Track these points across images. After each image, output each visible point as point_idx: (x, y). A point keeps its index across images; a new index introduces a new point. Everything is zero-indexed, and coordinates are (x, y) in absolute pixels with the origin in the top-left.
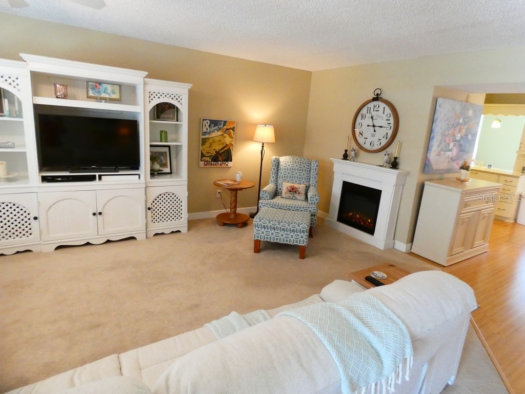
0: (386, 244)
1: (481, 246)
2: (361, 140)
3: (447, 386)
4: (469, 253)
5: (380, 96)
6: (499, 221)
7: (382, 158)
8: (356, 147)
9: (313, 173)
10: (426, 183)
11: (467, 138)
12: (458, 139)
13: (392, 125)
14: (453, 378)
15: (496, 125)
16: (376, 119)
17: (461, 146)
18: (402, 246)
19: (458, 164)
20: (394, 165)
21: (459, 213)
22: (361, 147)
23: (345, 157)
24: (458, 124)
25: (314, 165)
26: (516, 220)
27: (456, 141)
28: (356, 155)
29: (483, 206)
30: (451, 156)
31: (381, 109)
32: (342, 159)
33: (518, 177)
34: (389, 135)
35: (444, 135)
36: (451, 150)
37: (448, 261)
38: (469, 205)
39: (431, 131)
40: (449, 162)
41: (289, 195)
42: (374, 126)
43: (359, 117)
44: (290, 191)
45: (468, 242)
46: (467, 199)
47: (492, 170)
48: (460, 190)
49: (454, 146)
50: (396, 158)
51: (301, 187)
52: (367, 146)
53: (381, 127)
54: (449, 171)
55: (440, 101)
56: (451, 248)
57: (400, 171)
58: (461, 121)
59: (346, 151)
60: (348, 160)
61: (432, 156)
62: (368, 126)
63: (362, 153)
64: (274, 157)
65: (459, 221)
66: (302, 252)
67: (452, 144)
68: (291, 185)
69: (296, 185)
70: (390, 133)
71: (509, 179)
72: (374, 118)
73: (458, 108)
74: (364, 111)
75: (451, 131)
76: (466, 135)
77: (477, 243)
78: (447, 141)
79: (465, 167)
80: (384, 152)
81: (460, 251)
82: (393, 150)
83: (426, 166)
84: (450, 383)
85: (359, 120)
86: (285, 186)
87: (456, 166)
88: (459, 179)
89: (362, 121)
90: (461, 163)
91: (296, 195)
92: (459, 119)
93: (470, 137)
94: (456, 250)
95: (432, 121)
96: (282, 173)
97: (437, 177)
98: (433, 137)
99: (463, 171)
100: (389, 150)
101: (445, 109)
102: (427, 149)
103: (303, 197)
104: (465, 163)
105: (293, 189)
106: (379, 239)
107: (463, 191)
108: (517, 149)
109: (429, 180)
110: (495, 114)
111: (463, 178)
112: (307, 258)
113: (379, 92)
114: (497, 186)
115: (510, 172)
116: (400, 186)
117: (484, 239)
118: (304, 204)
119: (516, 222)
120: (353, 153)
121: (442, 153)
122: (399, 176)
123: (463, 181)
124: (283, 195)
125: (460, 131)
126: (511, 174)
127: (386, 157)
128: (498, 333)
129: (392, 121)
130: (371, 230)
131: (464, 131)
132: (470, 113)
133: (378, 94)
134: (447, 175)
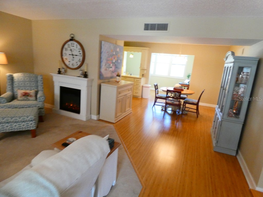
0: (86, 118)
1: (129, 110)
2: (67, 62)
3: (112, 187)
4: (124, 115)
5: (73, 38)
6: (135, 98)
7: (79, 72)
8: (64, 67)
9: (40, 83)
10: (102, 84)
11: (118, 62)
12: (114, 62)
13: (82, 54)
14: (115, 182)
15: (131, 56)
16: (73, 51)
17: (116, 65)
18: (94, 117)
19: (115, 74)
20: (85, 75)
21: (117, 97)
22: (68, 67)
23: (59, 72)
24: (113, 55)
25: (39, 78)
26: (142, 96)
27: (113, 63)
28: (66, 71)
29: (127, 92)
30: (112, 70)
31: (75, 45)
32: (58, 74)
33: (141, 79)
34: (81, 60)
35: (107, 60)
36: (111, 68)
37: (115, 120)
38: (121, 93)
39: (100, 58)
40: (111, 73)
41: (23, 98)
42: (73, 55)
43: (64, 50)
44: (24, 96)
45: (123, 110)
46: (120, 90)
47: (132, 76)
48: (116, 86)
49: (113, 65)
50: (86, 72)
51: (32, 92)
52: (71, 66)
53: (76, 55)
54: (112, 77)
55: (103, 42)
56: (116, 114)
57: (89, 79)
58: (114, 53)
59: (59, 69)
60: (61, 74)
61: (103, 70)
62: (70, 55)
63: (69, 70)
64: (8, 74)
65: (118, 101)
66: (33, 133)
67: (111, 64)
68: (24, 91)
69: (28, 91)
70: (81, 58)
71: (138, 80)
72: (72, 50)
73: (112, 47)
74: (66, 46)
75: (110, 58)
76: (118, 60)
77: (127, 109)
78: (109, 63)
79: (118, 75)
80: (79, 69)
81: (120, 115)
82: (84, 68)
83: (100, 76)
84: (114, 185)
85: (64, 51)
86: (19, 93)
87: (115, 75)
88: (116, 81)
89: (66, 52)
90: (117, 73)
91: (28, 98)
92: (113, 52)
93: (119, 61)
94: (118, 114)
95: (101, 53)
96: (16, 84)
97: (107, 80)
98: (102, 61)
99: (118, 77)
100: (82, 68)
101: (106, 47)
102: (100, 67)
103: (34, 98)
104: (118, 73)
105: (26, 94)
106: (83, 116)
107: (118, 87)
108: (140, 67)
109: (103, 83)
110: (131, 51)
111: (118, 80)
112: (38, 136)
113: (72, 36)
114: (131, 83)
115: (138, 76)
116: (89, 87)
117: (129, 107)
118: (35, 102)
119: (142, 97)
120: (63, 70)
121: (108, 69)
122: (88, 81)
123: (118, 82)
124: (19, 98)
125: (114, 58)
126: (139, 77)
127: (81, 72)
128: (135, 150)
129: (81, 52)
130: (78, 111)
131: (116, 58)
132: (118, 50)
133: (72, 37)
134: (111, 80)
